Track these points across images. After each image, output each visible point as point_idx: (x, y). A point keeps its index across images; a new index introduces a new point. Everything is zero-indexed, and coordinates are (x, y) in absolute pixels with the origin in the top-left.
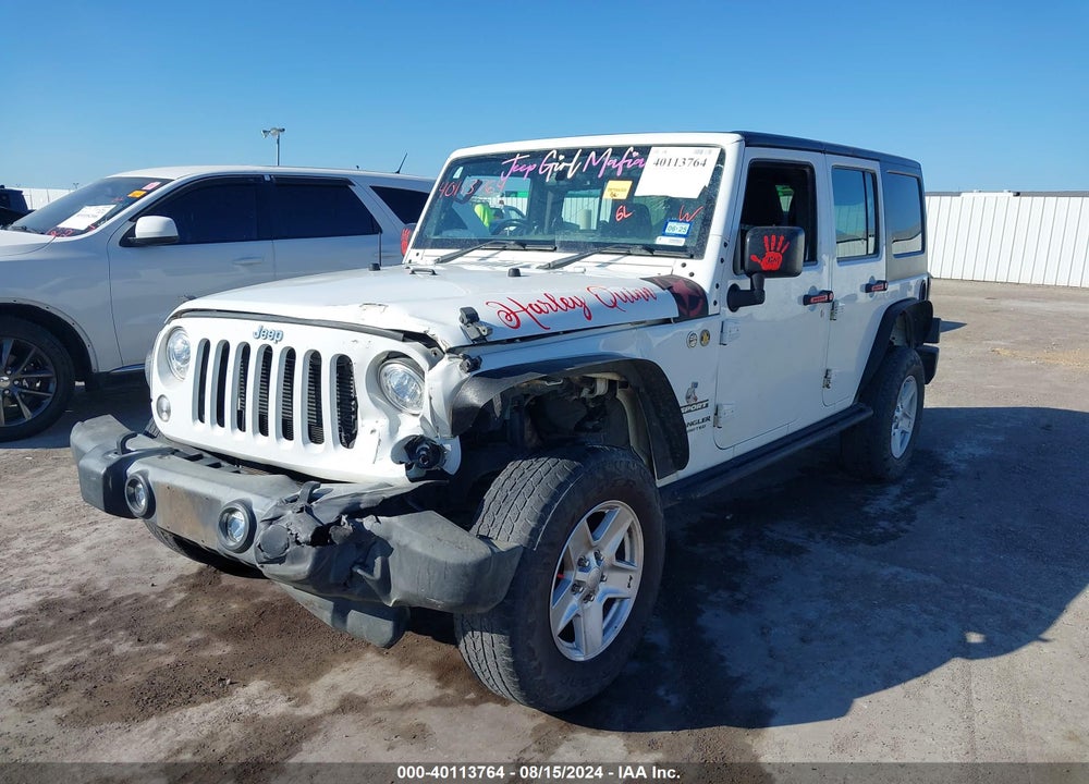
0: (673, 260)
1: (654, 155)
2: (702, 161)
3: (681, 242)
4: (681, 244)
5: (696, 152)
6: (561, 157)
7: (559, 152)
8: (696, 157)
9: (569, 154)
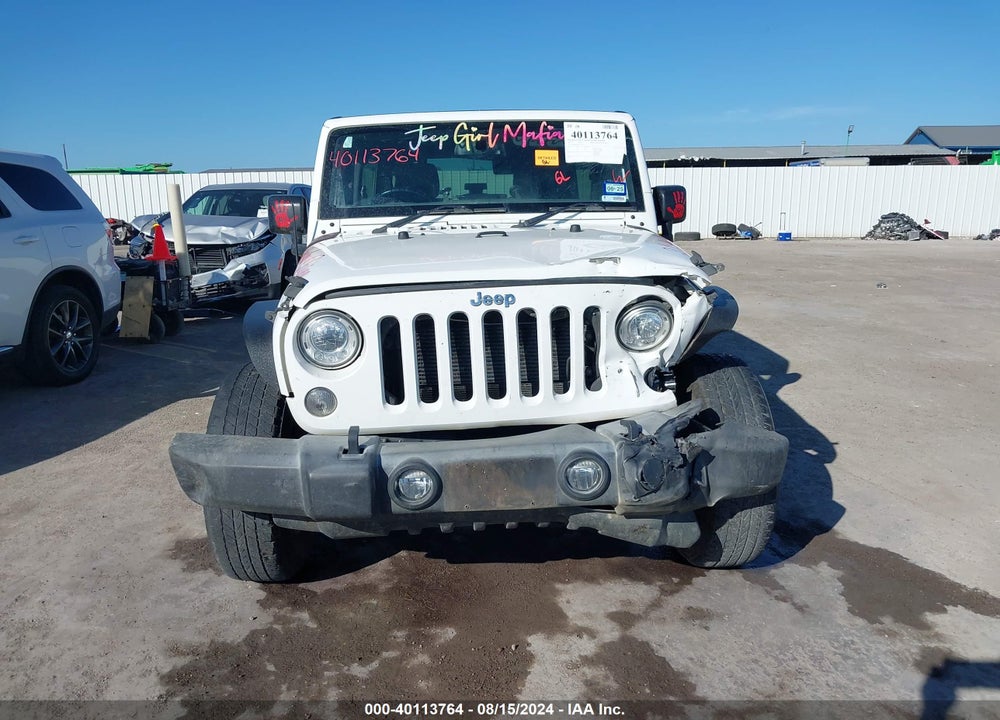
0: (622, 214)
1: (568, 129)
2: (613, 134)
3: (624, 199)
4: (625, 201)
5: (605, 127)
6: (474, 129)
7: (470, 124)
8: (607, 131)
9: (482, 126)
